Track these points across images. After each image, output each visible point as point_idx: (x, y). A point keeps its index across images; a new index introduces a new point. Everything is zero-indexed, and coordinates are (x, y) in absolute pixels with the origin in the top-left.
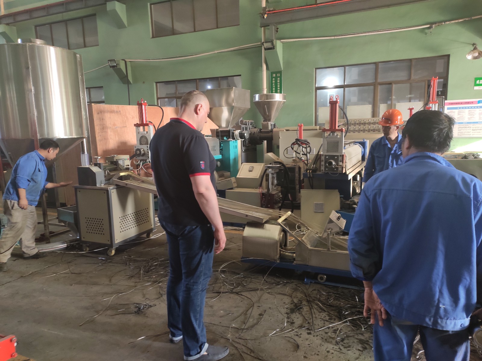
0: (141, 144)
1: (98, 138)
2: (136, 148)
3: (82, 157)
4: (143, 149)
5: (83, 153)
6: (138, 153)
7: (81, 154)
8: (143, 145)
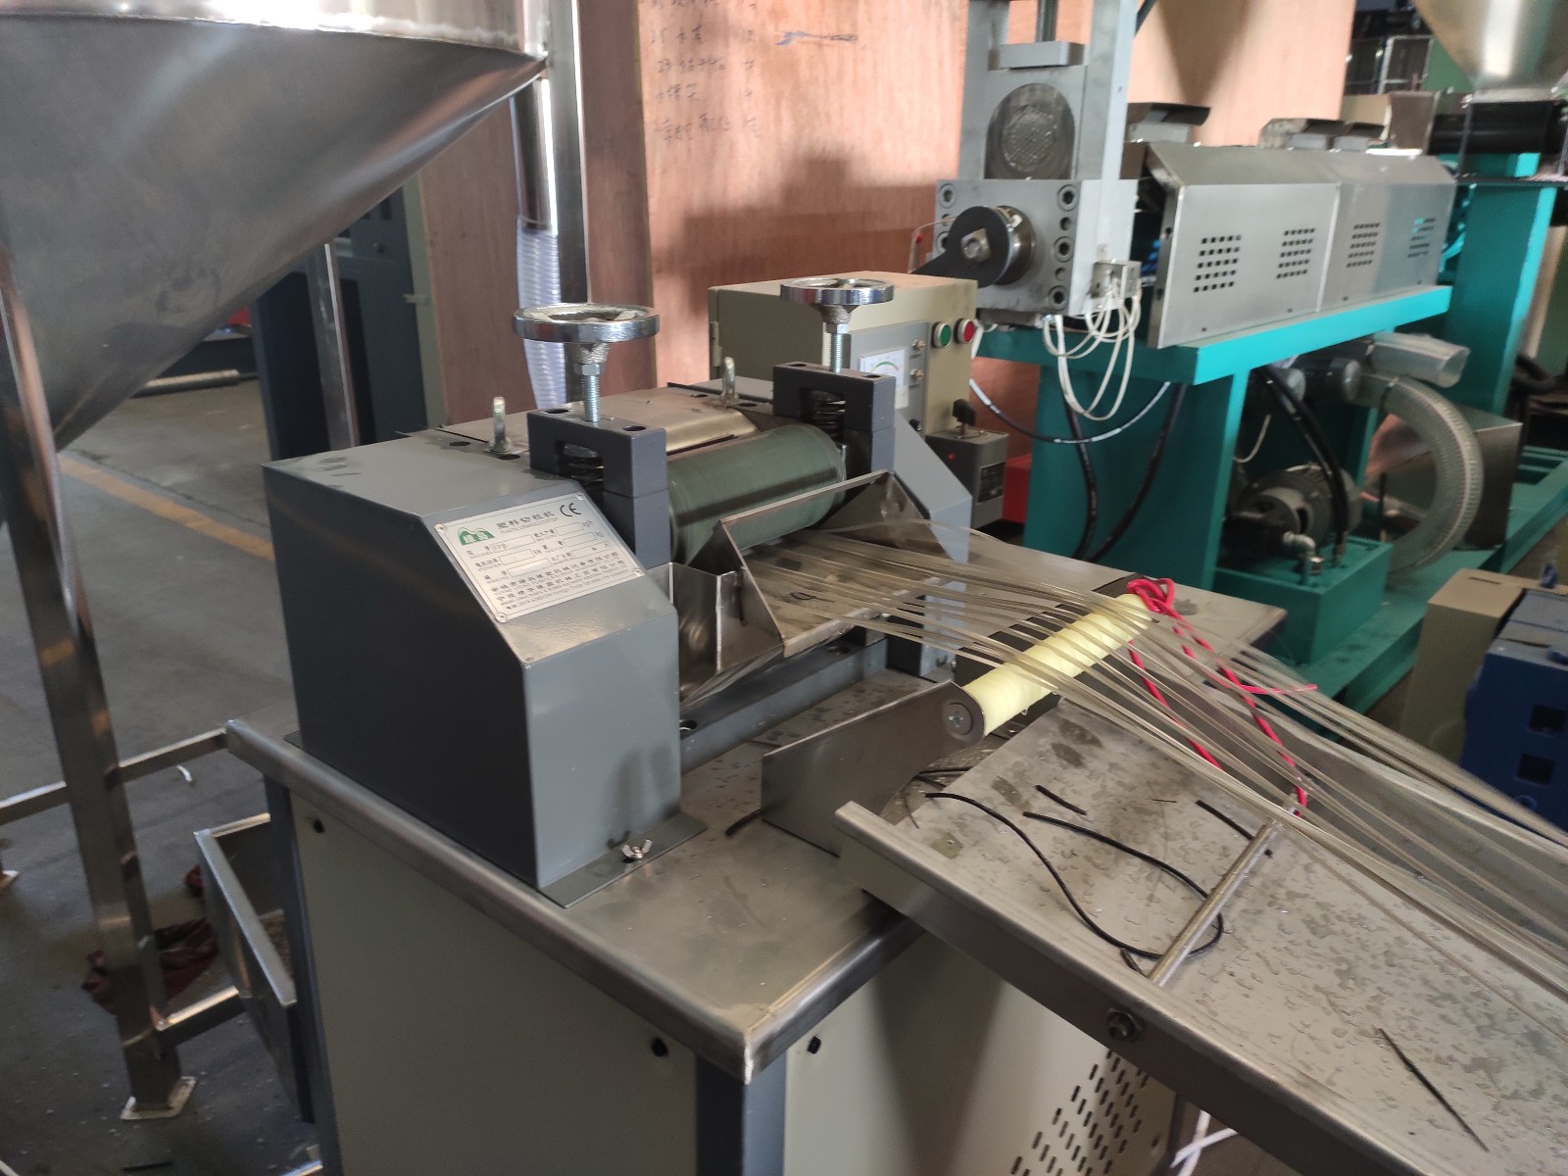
0: (994, 167)
1: (656, 113)
2: (958, 208)
3: (529, 261)
4: (1018, 220)
5: (536, 225)
6: (972, 252)
7: (521, 237)
8: (1022, 176)
